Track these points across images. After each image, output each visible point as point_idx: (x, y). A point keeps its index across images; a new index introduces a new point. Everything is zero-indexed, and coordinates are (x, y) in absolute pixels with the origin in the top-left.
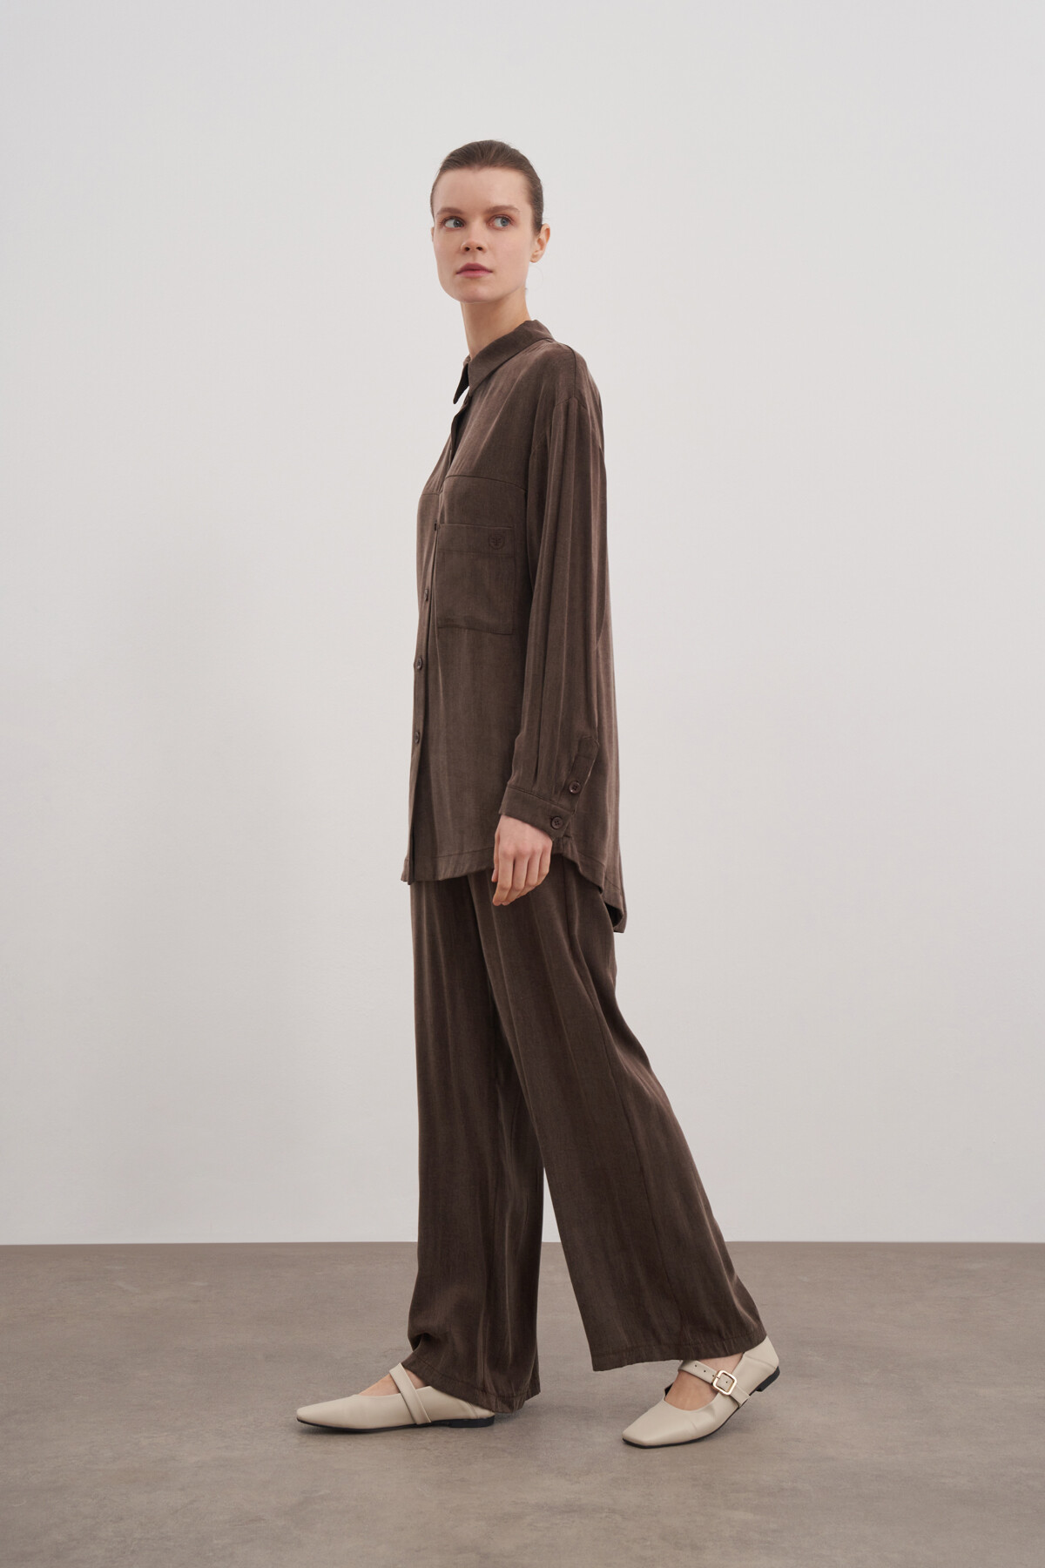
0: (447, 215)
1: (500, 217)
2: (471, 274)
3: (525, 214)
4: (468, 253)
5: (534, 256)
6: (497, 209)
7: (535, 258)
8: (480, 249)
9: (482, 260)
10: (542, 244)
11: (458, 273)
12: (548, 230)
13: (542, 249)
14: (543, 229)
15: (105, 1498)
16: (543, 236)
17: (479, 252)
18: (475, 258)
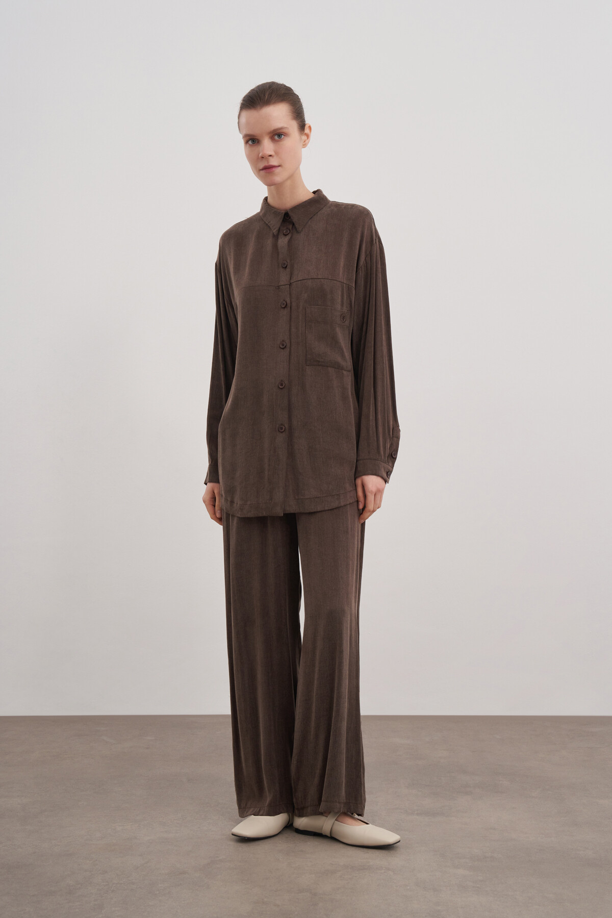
0: (248, 138)
1: (277, 135)
2: (268, 170)
3: (292, 126)
4: (263, 159)
5: (304, 145)
6: (275, 130)
7: (305, 145)
8: (270, 156)
9: (273, 162)
10: (308, 136)
11: (261, 170)
12: (310, 127)
13: (308, 138)
14: (307, 127)
15: (96, 860)
16: (307, 131)
17: (270, 158)
18: (268, 162)
